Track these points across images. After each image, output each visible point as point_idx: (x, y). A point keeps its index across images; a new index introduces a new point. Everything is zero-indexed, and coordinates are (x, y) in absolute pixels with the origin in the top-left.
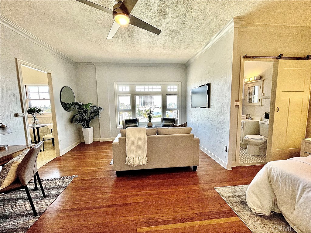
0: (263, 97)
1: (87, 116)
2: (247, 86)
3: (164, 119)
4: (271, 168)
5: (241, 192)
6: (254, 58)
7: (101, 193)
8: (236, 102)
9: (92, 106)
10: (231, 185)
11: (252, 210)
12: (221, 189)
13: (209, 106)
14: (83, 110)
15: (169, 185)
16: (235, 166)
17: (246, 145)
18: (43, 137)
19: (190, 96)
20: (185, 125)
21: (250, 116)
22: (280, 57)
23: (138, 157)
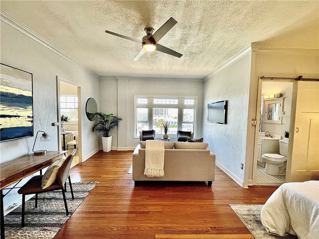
0: (283, 116)
1: (107, 126)
2: (267, 103)
3: (180, 132)
4: (286, 190)
5: (256, 211)
6: (272, 79)
7: (121, 199)
8: (253, 121)
9: (112, 117)
10: (246, 203)
11: (266, 228)
12: (236, 206)
13: (226, 123)
14: (104, 120)
15: (184, 198)
16: (251, 185)
17: (265, 163)
18: (68, 143)
19: (206, 110)
20: (201, 140)
21: (270, 134)
22: (300, 78)
23: (155, 169)
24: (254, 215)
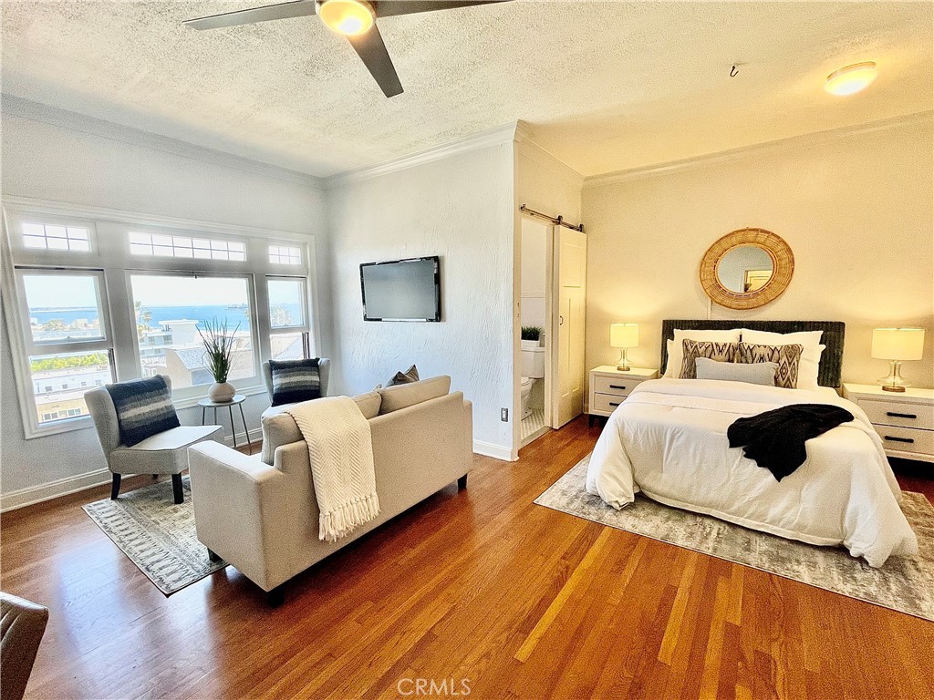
6: (533, 213)
12: (545, 499)
22: (560, 220)
23: (353, 501)
24: (577, 497)
